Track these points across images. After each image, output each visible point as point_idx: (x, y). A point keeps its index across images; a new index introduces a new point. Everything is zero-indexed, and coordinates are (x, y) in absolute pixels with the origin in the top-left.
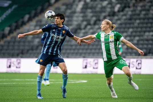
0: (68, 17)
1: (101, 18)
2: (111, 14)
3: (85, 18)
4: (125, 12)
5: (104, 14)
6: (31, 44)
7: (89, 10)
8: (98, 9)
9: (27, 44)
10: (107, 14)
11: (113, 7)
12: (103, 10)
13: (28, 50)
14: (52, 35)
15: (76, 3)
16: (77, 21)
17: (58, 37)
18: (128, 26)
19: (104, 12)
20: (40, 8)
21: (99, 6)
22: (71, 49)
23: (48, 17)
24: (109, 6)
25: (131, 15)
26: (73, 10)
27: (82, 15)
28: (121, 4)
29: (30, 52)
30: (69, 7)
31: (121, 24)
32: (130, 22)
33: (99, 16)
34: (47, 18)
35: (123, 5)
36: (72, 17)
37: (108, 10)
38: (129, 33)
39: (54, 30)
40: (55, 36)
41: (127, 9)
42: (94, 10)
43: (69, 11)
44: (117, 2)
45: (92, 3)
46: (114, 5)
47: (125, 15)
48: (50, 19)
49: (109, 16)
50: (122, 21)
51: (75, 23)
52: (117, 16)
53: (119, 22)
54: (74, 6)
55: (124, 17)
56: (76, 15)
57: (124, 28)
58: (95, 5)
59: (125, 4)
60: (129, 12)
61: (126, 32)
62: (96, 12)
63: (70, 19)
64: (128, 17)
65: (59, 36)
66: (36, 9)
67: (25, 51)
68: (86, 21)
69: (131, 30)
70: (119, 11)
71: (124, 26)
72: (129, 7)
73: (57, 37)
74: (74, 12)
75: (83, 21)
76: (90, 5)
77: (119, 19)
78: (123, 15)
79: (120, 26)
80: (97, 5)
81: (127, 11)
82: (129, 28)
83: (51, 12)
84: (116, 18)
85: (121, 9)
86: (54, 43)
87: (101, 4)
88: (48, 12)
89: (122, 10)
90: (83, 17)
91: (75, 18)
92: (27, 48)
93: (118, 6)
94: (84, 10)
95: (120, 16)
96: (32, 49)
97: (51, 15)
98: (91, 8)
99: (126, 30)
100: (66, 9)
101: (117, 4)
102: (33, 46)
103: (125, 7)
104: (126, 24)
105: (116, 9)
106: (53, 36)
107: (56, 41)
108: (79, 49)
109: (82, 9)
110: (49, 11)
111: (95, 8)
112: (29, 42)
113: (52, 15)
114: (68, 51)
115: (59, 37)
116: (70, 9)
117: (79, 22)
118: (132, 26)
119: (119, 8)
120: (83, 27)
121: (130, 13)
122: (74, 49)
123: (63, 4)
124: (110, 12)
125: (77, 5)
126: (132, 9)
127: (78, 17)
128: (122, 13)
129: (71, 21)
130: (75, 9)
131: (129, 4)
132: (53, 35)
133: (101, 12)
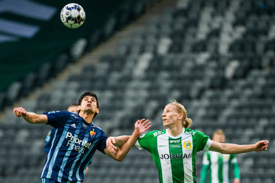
0: (114, 89)
1: (194, 92)
2: (218, 82)
3: (155, 93)
4: (250, 79)
5: (199, 84)
6: (25, 153)
7: (165, 74)
8: (185, 72)
9: (14, 152)
10: (206, 83)
11: (222, 68)
12: (199, 73)
13: (17, 168)
14: (67, 136)
15: (134, 55)
16: (134, 99)
17: (79, 142)
18: (256, 112)
19: (201, 78)
20: (46, 67)
21: (189, 64)
22: (119, 167)
23: (69, 18)
24: (213, 64)
25: (264, 88)
26: (126, 72)
27: (146, 84)
28: (240, 59)
29: (22, 171)
30: (117, 64)
31: (240, 108)
32: (261, 102)
33: (188, 89)
34: (65, 20)
35: (246, 63)
36: (123, 89)
37: (210, 73)
38: (259, 130)
39: (74, 125)
40: (75, 138)
41: (255, 73)
42: (175, 74)
43: (115, 76)
44: (231, 55)
45: (171, 56)
46: (223, 62)
47: (250, 86)
48: (71, 25)
49: (212, 87)
50: (244, 101)
51: (130, 104)
52: (232, 88)
53: (235, 103)
54: (129, 64)
55: (248, 92)
56: (134, 84)
57: (248, 118)
58: (177, 62)
59: (251, 60)
60: (259, 79)
61: (253, 127)
62: (180, 79)
63: (119, 93)
64: (258, 90)
65: (82, 140)
66: (36, 71)
67: (10, 170)
68: (157, 98)
69: (263, 122)
70: (235, 77)
71: (246, 112)
72: (260, 68)
73: (77, 141)
74: (129, 78)
75: (148, 99)
76: (166, 62)
77: (236, 97)
78: (244, 87)
79: (239, 113)
80: (183, 61)
81: (256, 78)
82: (258, 118)
83: (79, 10)
84: (228, 92)
85: (241, 72)
86: (68, 154)
87: (194, 60)
88: (73, 8)
89: (242, 74)
90: (149, 89)
91: (130, 93)
92: (14, 161)
93: (234, 64)
94: (152, 74)
95: (237, 90)
96: (27, 166)
97: (76, 16)
98: (170, 68)
99: (252, 121)
100: (110, 71)
101: (231, 59)
102: (28, 158)
103: (250, 68)
104: (251, 107)
105: (229, 72)
106: (69, 138)
107: (73, 151)
108: (138, 167)
109: (148, 70)
110: (76, 6)
111: (178, 69)
112: (20, 147)
113: (79, 17)
114: (113, 171)
115: (81, 143)
116: (119, 70)
117: (141, 102)
118: (266, 112)
119: (237, 70)
120: (148, 112)
121: (262, 81)
122: (128, 167)
123: (103, 59)
124: (213, 80)
125: (136, 62)
126: (266, 72)
127: (136, 89)
128: (242, 83)
129: (121, 98)
130: (131, 71)
131: (260, 59)
132: (69, 135)
133: (192, 79)
